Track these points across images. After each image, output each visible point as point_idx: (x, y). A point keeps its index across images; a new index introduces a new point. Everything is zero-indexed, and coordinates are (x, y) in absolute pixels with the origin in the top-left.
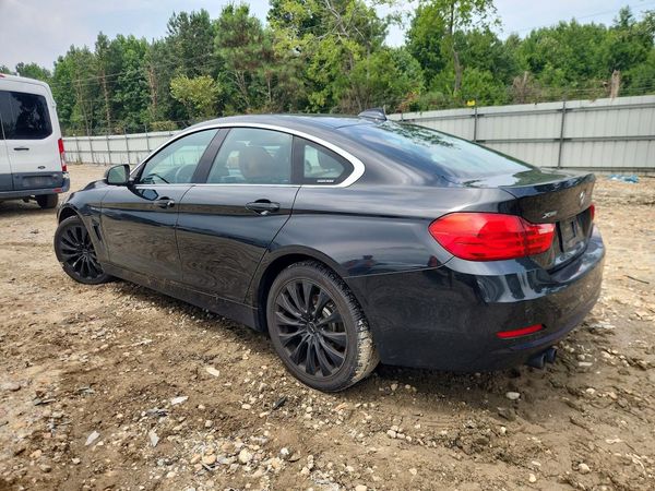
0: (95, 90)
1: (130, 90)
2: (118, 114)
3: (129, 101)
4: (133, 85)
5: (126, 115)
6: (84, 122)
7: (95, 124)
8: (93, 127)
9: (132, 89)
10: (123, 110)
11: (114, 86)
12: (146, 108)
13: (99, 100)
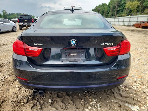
0: (114, 7)
1: (122, 7)
2: (118, 13)
3: (121, 9)
4: (123, 5)
5: (119, 13)
6: (110, 15)
7: (113, 15)
8: (112, 16)
9: (122, 6)
10: (119, 12)
11: (119, 6)
12: (124, 11)
13: (115, 10)
